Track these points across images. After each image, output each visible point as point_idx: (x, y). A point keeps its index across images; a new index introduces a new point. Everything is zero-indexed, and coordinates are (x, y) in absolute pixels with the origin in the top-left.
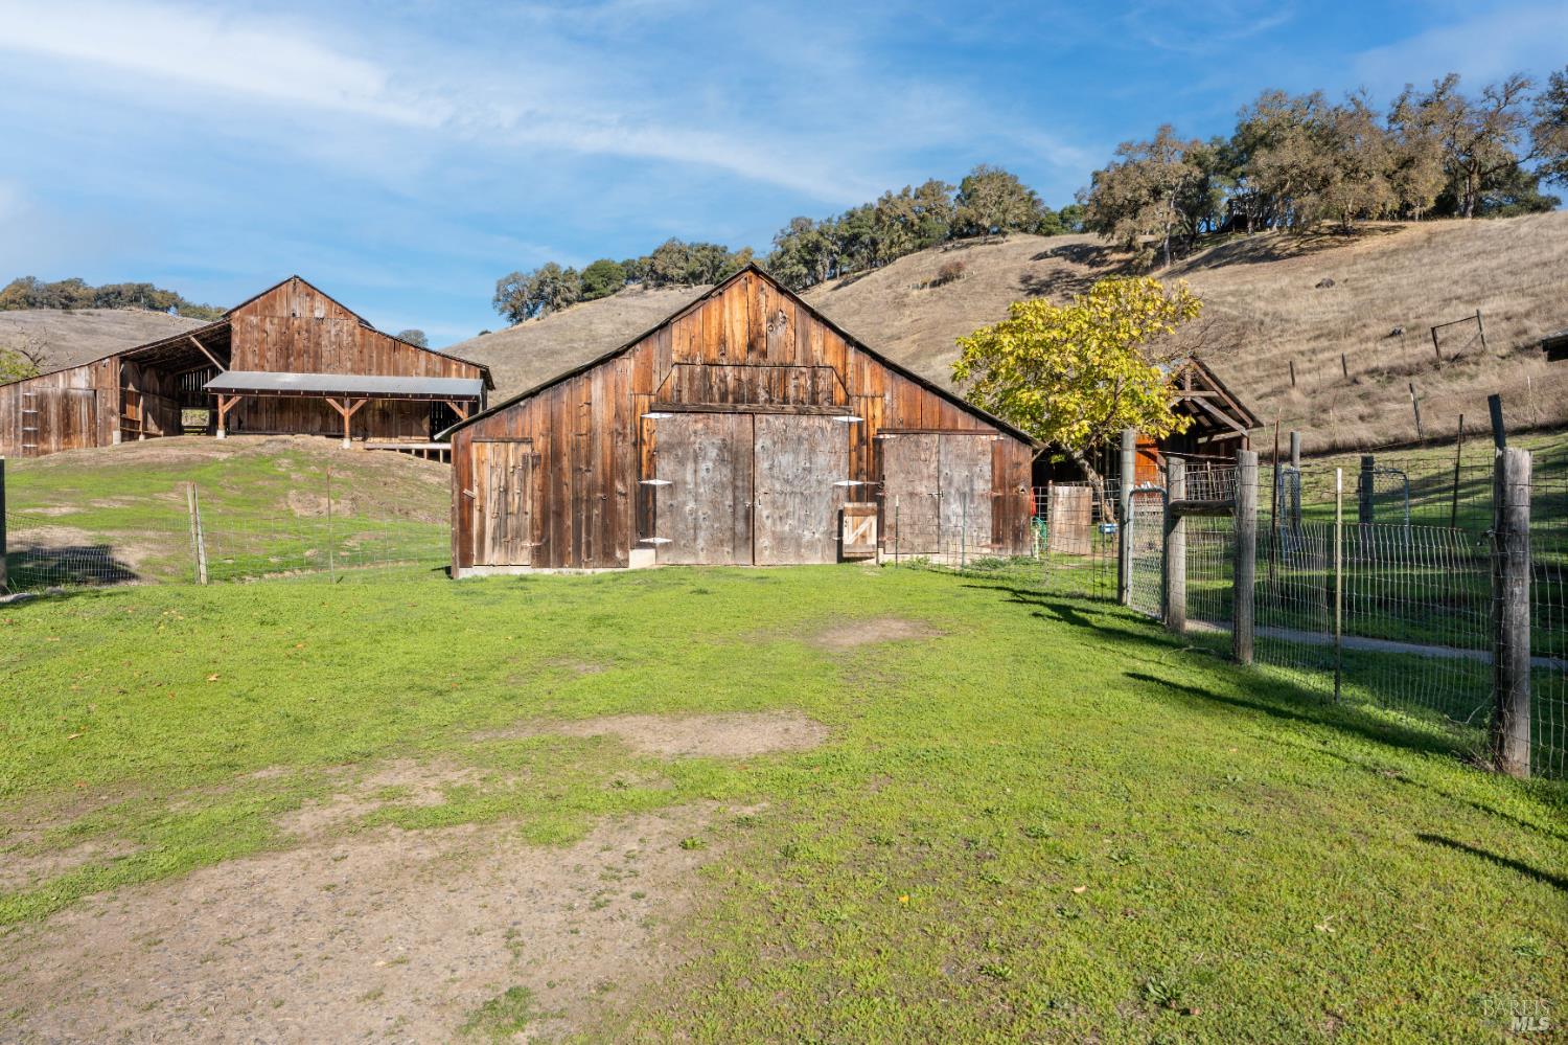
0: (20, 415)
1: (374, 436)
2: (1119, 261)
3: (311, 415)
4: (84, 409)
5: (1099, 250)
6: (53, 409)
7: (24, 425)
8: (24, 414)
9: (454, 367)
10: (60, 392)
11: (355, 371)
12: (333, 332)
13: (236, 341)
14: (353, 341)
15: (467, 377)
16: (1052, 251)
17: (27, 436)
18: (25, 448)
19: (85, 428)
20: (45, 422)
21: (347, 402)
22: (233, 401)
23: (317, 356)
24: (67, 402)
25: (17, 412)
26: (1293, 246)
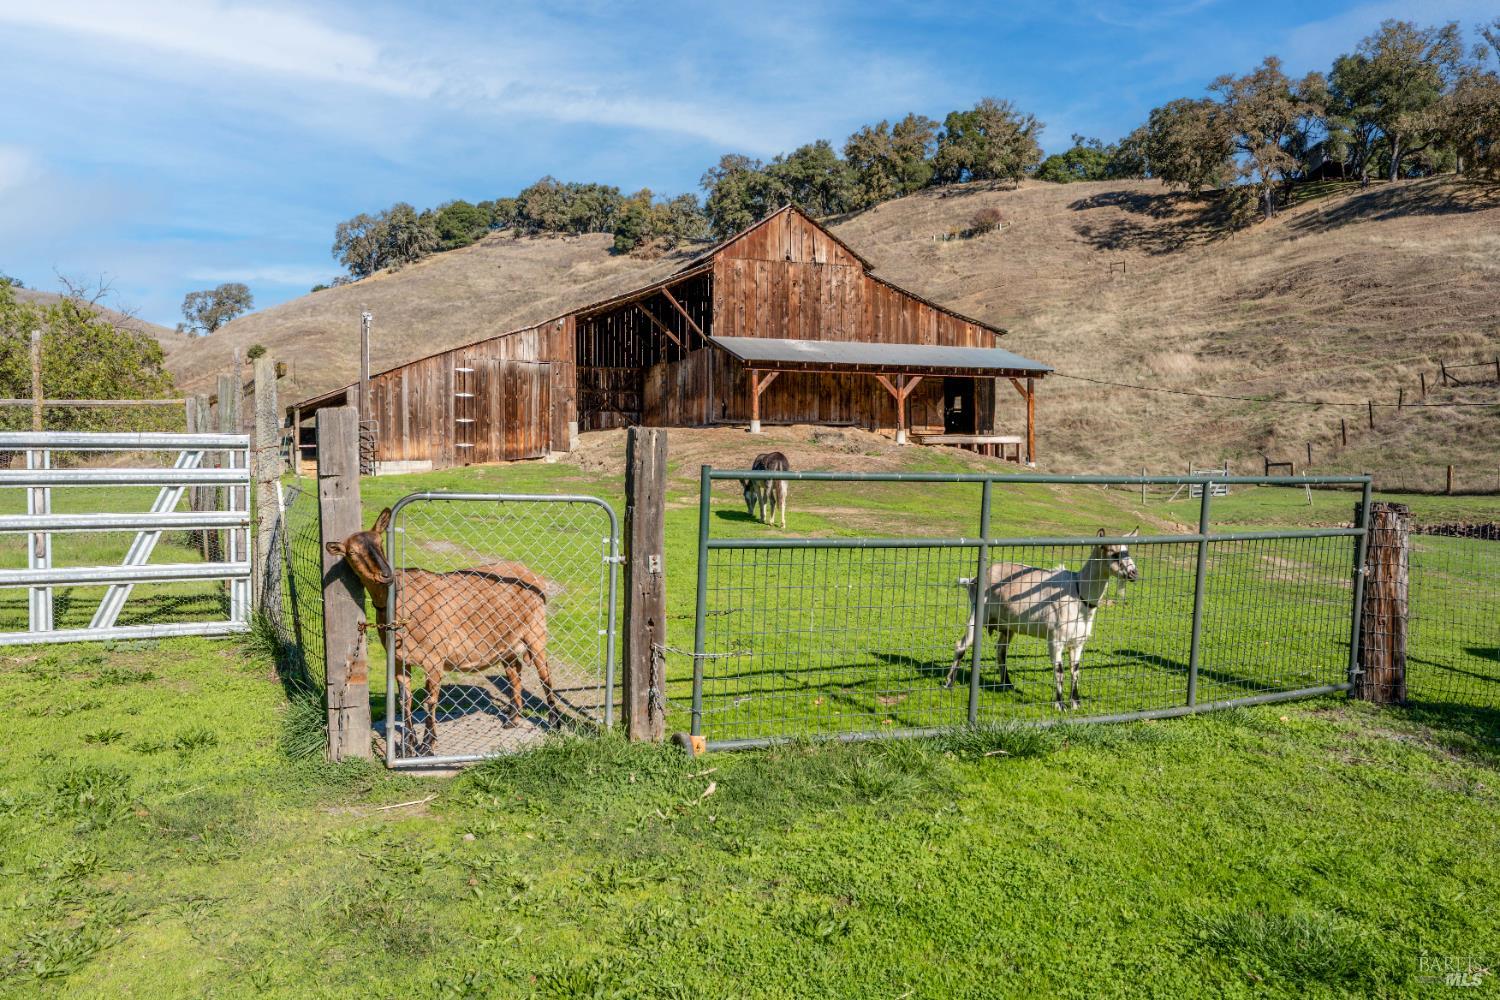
0: (452, 400)
1: (881, 427)
2: (1189, 212)
3: (809, 397)
4: (536, 391)
5: (1160, 198)
6: (495, 390)
7: (457, 415)
8: (458, 399)
9: (969, 332)
10: (504, 365)
11: (860, 337)
12: (834, 283)
13: (719, 294)
14: (857, 295)
15: (983, 345)
16: (1092, 199)
17: (461, 430)
18: (458, 448)
19: (535, 419)
20: (486, 411)
21: (901, 378)
22: (769, 378)
23: (816, 317)
24: (513, 380)
25: (447, 396)
26: (1478, 194)
